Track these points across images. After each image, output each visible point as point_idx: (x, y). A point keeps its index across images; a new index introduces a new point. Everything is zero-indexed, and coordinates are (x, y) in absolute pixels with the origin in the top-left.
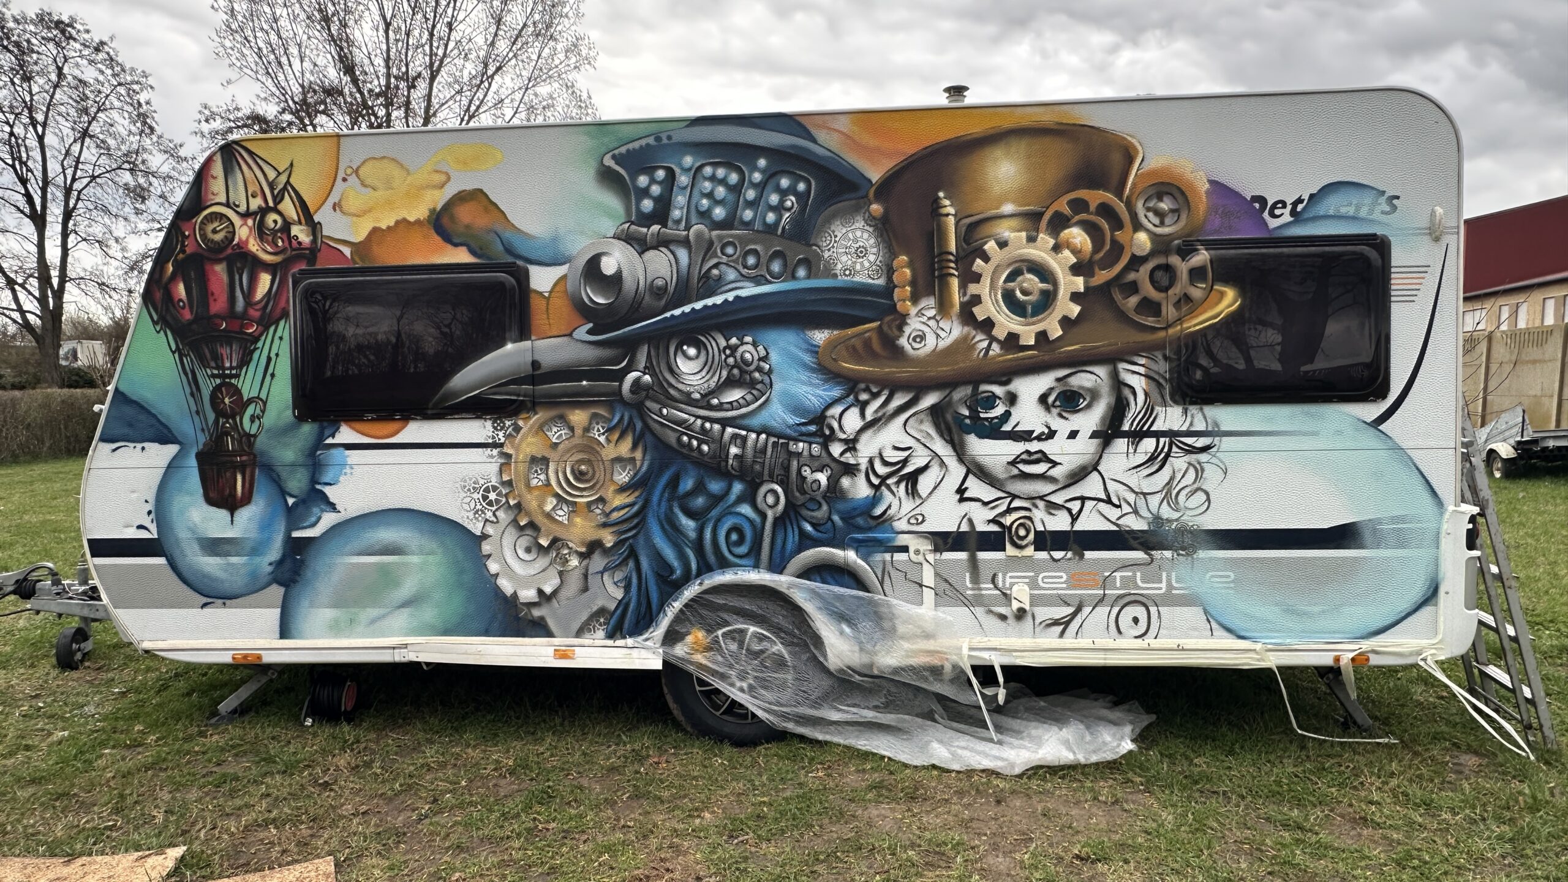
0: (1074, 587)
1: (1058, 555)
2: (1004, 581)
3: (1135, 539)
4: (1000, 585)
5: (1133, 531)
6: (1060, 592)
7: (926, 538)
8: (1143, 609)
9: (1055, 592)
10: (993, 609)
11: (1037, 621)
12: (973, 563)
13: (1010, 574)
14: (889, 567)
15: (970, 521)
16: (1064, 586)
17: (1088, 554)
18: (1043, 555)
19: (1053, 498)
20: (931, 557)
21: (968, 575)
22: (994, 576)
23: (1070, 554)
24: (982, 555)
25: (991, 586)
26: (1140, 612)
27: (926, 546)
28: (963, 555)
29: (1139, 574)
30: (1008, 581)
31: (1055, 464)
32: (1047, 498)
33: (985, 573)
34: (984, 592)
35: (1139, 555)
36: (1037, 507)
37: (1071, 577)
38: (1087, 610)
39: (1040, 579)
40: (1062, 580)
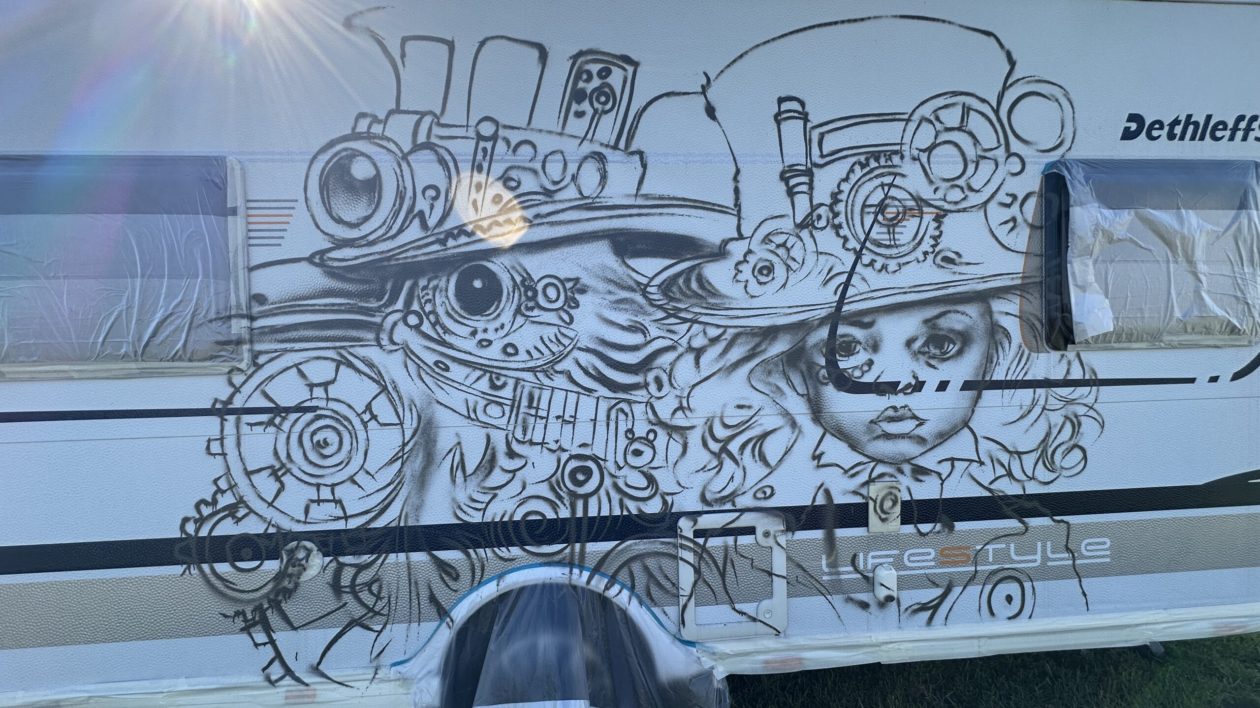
0: (943, 564)
1: (925, 528)
2: (865, 564)
3: (1008, 505)
4: (861, 567)
5: (1007, 497)
6: (928, 571)
7: (777, 516)
8: (1016, 586)
9: (922, 572)
10: (853, 596)
11: (903, 608)
12: (830, 541)
13: (872, 554)
14: (732, 552)
15: (827, 493)
16: (933, 563)
17: (959, 526)
18: (909, 529)
19: (922, 462)
20: (782, 540)
21: (824, 557)
22: (854, 557)
23: (939, 527)
24: (841, 533)
25: (851, 569)
26: (1013, 588)
27: (775, 525)
28: (818, 534)
29: (1012, 546)
30: (871, 561)
31: (921, 422)
32: (913, 462)
33: (845, 555)
34: (843, 577)
35: (1012, 524)
36: (901, 471)
37: (942, 553)
38: (957, 590)
39: (906, 557)
40: (931, 557)
